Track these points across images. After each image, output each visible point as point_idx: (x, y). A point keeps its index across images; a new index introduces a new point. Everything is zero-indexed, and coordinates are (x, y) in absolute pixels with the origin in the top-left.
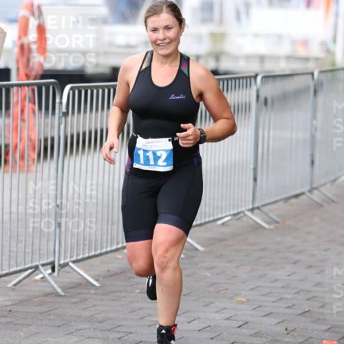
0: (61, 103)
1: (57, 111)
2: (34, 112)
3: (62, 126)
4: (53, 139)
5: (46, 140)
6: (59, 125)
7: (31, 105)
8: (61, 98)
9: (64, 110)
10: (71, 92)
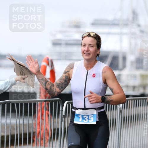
0: (62, 110)
1: (60, 115)
2: (48, 115)
3: (63, 122)
4: (58, 129)
5: (54, 130)
6: (61, 122)
7: (47, 112)
8: (63, 108)
9: (64, 114)
10: (68, 105)
